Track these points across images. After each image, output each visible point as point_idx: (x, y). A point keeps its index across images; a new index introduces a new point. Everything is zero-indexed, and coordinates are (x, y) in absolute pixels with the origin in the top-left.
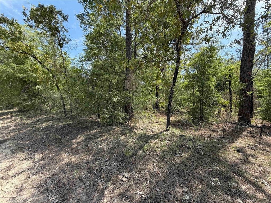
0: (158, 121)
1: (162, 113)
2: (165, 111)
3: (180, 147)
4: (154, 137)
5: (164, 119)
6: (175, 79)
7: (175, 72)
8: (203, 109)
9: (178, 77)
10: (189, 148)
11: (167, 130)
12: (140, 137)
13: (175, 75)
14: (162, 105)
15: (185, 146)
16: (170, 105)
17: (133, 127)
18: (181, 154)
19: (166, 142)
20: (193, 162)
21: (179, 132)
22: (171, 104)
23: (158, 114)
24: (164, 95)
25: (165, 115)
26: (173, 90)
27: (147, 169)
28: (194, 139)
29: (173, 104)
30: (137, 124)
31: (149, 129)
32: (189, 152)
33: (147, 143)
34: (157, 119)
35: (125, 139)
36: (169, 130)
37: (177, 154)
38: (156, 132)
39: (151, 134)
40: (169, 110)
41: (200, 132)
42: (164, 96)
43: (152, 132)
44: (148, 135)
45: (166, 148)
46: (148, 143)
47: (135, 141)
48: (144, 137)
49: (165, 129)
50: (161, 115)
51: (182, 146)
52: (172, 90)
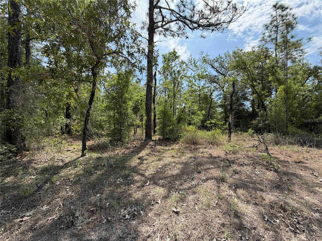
0: (71, 148)
1: (76, 138)
2: (80, 135)
3: (96, 167)
4: (66, 166)
5: (78, 145)
6: (91, 101)
7: (91, 94)
8: (121, 130)
9: (95, 99)
10: (104, 165)
11: (82, 156)
12: (45, 170)
13: (91, 98)
14: (76, 129)
15: (101, 165)
16: (86, 128)
17: (30, 162)
18: (97, 173)
19: (81, 167)
20: (106, 175)
21: (96, 155)
22: (88, 126)
23: (71, 140)
24: (79, 117)
25: (80, 140)
26: (90, 113)
27: (59, 197)
28: (110, 157)
29: (89, 126)
30: (35, 158)
31: (58, 159)
32: (104, 169)
33: (56, 174)
34: (69, 146)
35: (16, 180)
36: (85, 155)
37: (92, 174)
38: (67, 160)
39: (61, 164)
40: (84, 133)
41: (117, 152)
42: (78, 119)
43: (62, 161)
44: (57, 166)
45: (81, 172)
46: (58, 173)
47: (35, 177)
48: (51, 169)
49: (81, 155)
50: (74, 140)
51: (98, 166)
52: (88, 112)
